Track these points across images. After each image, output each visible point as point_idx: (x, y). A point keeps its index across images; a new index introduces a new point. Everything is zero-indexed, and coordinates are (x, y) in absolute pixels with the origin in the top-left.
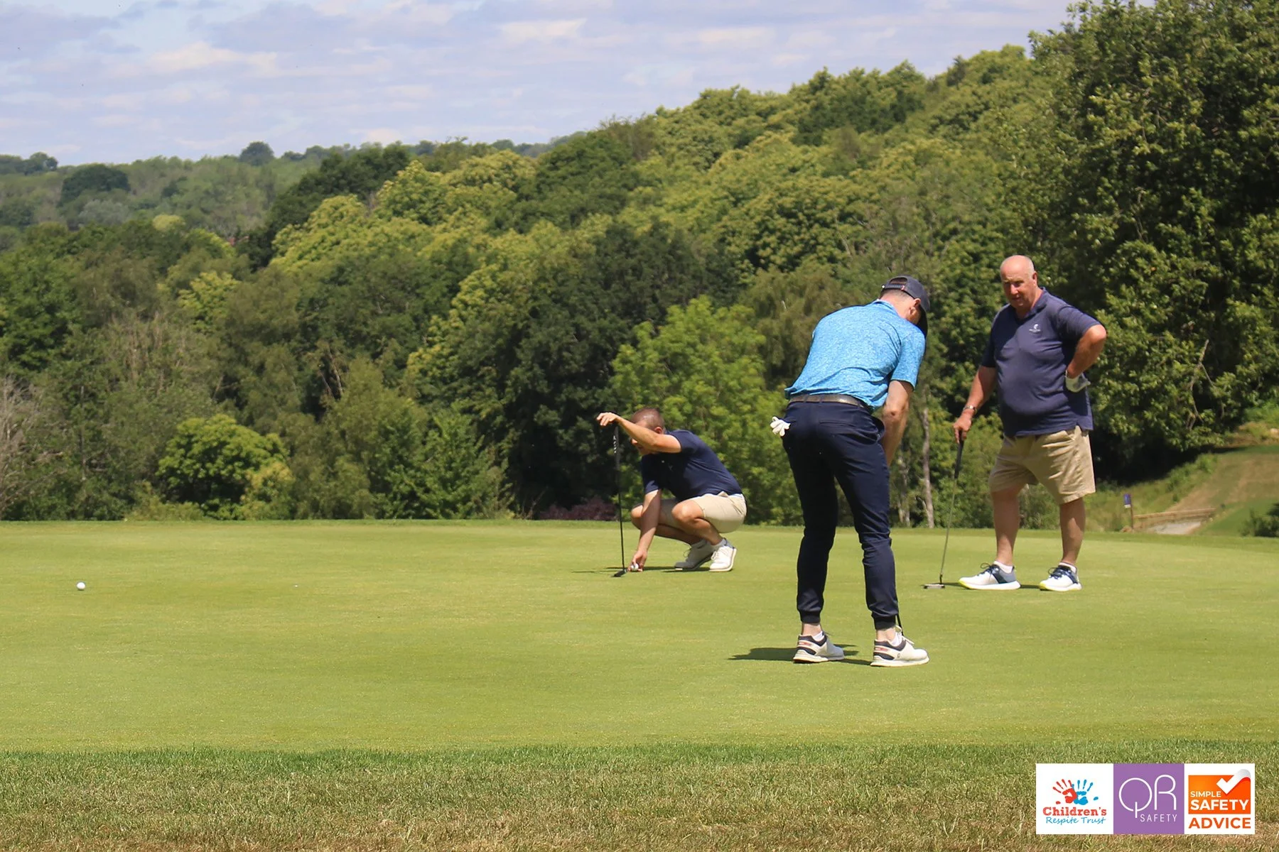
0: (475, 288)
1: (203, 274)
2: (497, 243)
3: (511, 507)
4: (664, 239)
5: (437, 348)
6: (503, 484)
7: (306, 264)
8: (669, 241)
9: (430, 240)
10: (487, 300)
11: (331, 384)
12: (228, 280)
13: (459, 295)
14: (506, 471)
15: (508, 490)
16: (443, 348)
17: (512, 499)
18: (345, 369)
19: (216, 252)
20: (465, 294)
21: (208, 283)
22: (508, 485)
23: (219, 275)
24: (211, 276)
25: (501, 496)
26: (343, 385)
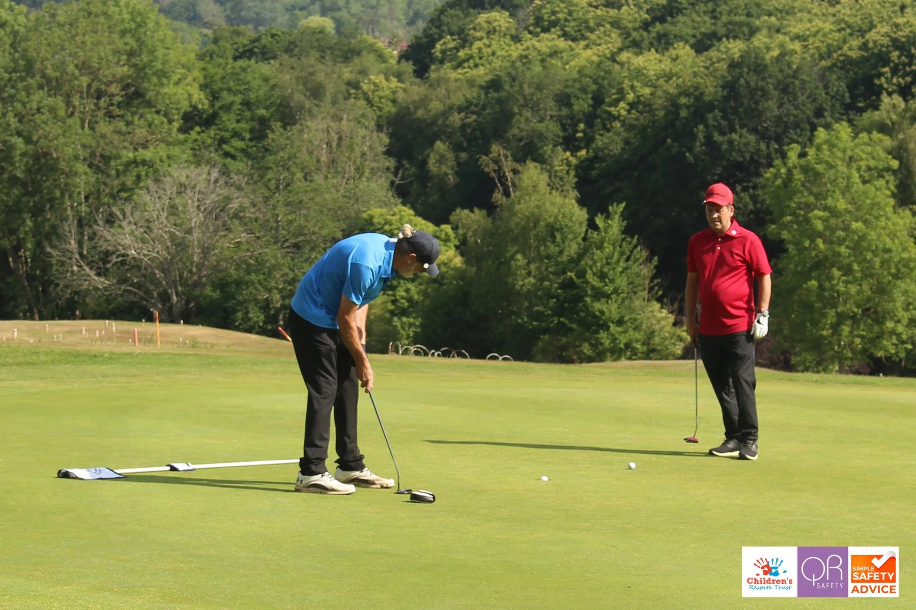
0: (617, 101)
1: (372, 77)
2: (639, 61)
3: (659, 300)
4: (789, 65)
5: (583, 153)
6: (652, 280)
7: (467, 73)
8: (794, 67)
9: (574, 56)
10: (629, 112)
11: (503, 184)
12: (394, 83)
13: (604, 107)
14: (656, 267)
15: (657, 284)
16: (588, 152)
17: (660, 293)
18: (515, 172)
19: (381, 58)
20: (610, 106)
21: (375, 85)
22: (656, 281)
23: (387, 79)
24: (380, 79)
25: (651, 289)
26: (514, 185)
